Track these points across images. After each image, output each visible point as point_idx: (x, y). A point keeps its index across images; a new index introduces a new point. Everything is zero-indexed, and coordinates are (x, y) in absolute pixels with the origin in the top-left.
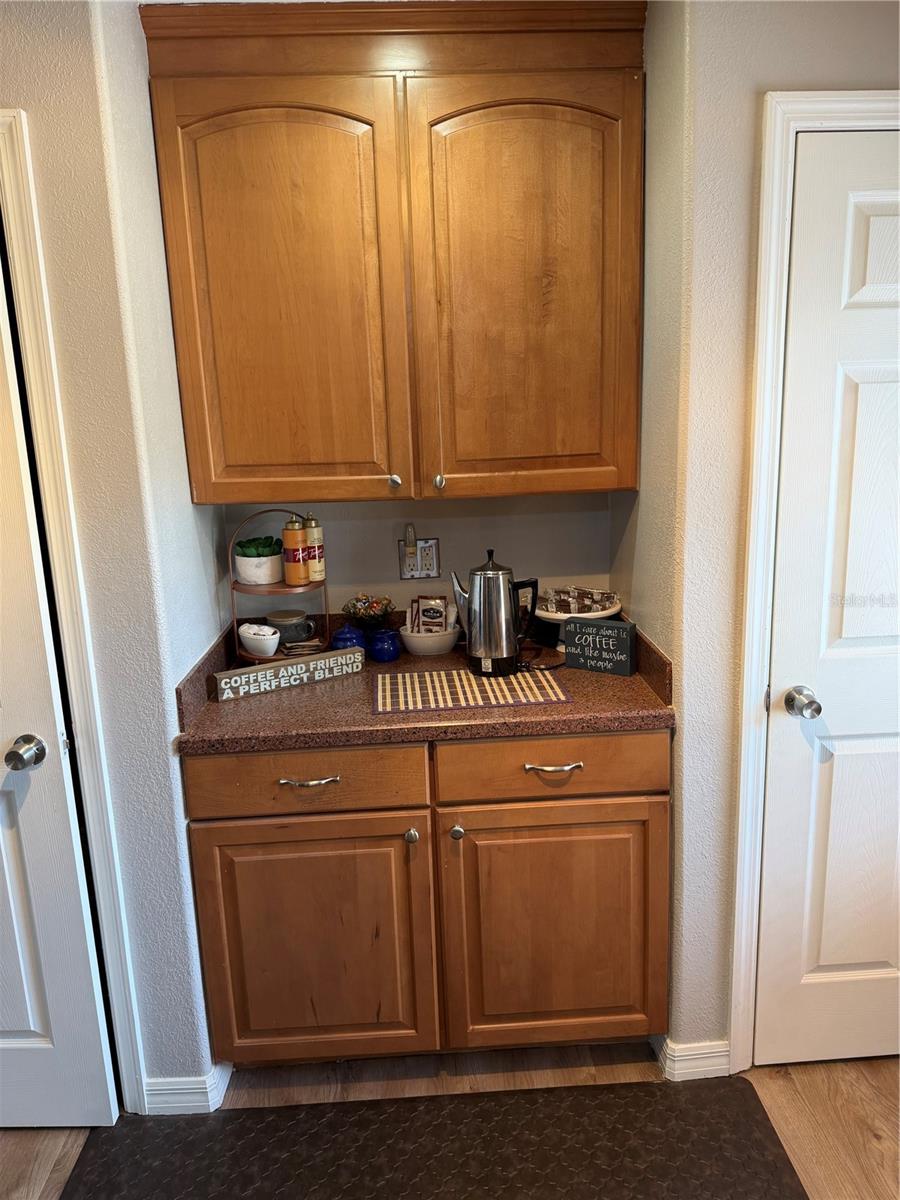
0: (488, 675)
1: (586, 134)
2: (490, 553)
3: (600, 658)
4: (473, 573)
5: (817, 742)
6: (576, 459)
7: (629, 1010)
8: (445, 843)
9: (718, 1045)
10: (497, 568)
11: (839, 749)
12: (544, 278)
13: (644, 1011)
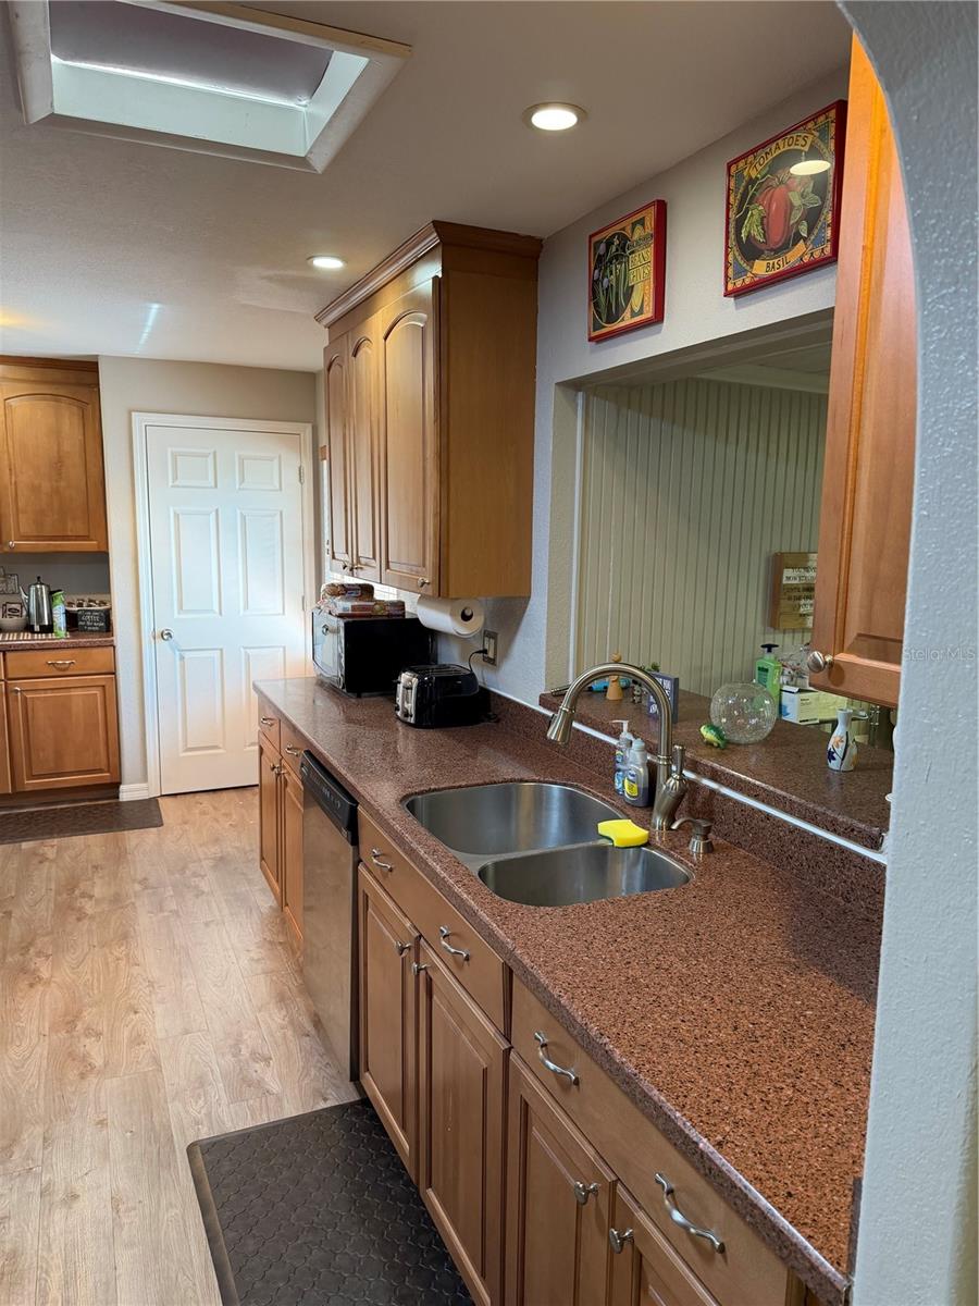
0: (38, 633)
1: (75, 409)
2: (39, 578)
3: (93, 626)
4: (30, 586)
5: (177, 653)
6: (78, 538)
7: (101, 771)
8: (11, 696)
9: (144, 785)
10: (42, 584)
11: (187, 655)
12: (58, 464)
13: (108, 771)
